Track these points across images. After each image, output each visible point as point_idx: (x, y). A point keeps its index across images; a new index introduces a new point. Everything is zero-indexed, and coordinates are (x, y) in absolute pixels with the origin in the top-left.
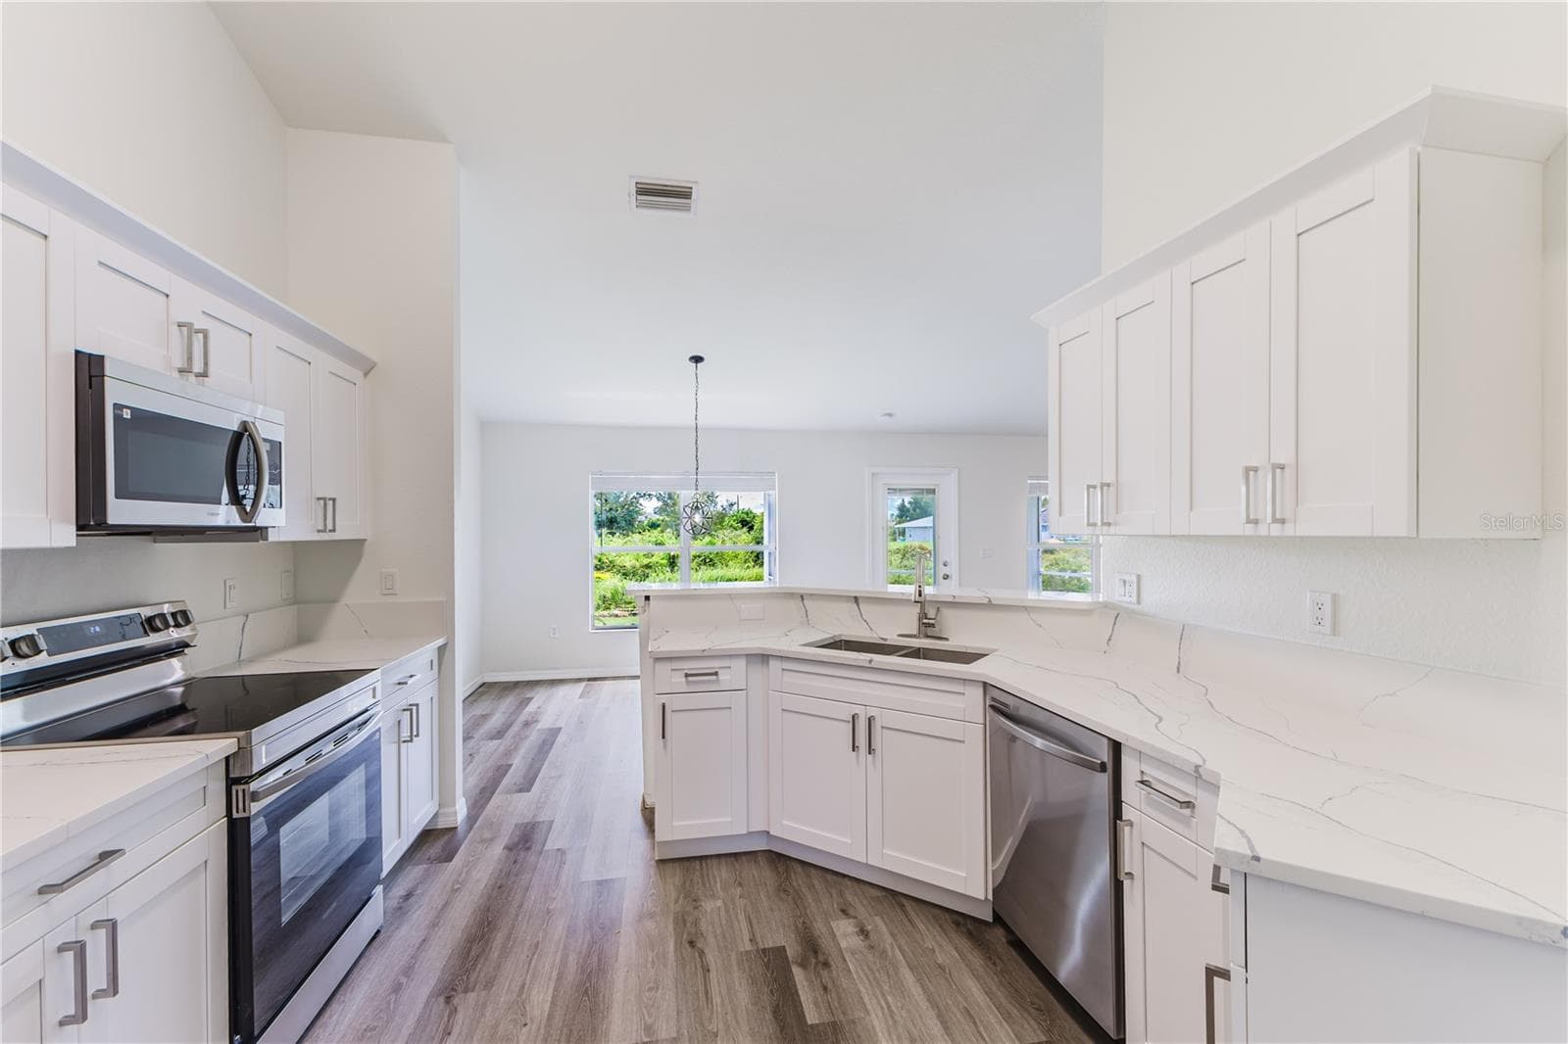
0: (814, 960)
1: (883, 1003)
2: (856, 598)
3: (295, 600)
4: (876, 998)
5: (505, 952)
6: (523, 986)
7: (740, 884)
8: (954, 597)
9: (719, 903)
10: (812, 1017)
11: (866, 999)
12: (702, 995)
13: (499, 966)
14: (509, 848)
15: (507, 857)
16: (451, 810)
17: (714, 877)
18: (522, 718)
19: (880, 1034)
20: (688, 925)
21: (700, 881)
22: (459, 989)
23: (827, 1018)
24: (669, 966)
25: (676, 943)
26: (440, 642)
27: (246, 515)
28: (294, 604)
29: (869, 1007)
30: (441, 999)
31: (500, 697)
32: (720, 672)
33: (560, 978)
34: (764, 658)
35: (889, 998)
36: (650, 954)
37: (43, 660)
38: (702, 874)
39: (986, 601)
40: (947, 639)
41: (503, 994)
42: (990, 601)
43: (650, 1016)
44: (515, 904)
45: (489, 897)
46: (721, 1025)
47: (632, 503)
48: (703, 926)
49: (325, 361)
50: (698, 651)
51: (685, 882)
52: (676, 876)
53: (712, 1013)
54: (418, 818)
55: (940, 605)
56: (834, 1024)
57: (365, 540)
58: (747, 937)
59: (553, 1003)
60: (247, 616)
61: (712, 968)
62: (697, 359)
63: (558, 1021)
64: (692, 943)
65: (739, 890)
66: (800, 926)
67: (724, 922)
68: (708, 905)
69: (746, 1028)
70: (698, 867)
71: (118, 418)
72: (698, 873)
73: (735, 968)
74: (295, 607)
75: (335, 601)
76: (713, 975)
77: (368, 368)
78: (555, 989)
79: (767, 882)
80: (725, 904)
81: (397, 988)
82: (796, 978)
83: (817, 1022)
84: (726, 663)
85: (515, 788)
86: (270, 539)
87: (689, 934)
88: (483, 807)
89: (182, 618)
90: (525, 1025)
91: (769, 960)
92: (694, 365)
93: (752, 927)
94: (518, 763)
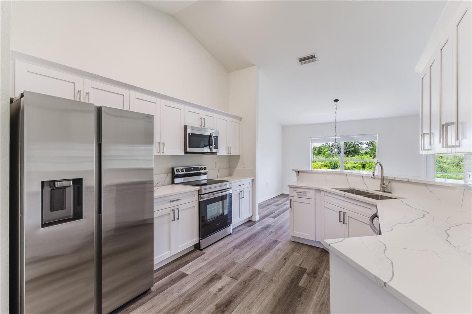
0: (312, 275)
1: (323, 292)
2: (362, 176)
3: (229, 167)
4: (322, 290)
5: (248, 245)
6: (247, 252)
7: (308, 253)
8: (395, 178)
9: (299, 254)
10: (301, 284)
11: (319, 288)
12: (279, 269)
13: (245, 247)
14: (262, 228)
15: (261, 230)
16: (255, 217)
17: (302, 249)
18: (285, 203)
19: (315, 296)
20: (288, 255)
21: (298, 248)
22: (237, 248)
23: (304, 286)
24: (276, 261)
25: (282, 257)
26: (253, 178)
27: (211, 150)
28: (228, 168)
29: (318, 290)
30: (233, 248)
31: (284, 197)
32: (307, 193)
33: (254, 253)
34: (320, 191)
35: (326, 292)
36: (274, 257)
37: (184, 172)
38: (300, 247)
39: (407, 180)
40: (391, 193)
41: (243, 252)
42: (408, 180)
43: (265, 267)
44: (256, 238)
45: (252, 235)
46: (278, 276)
47: (356, 146)
48: (291, 257)
49: (230, 119)
50: (300, 186)
51: (294, 247)
52: (293, 245)
53: (278, 273)
54: (245, 216)
55: (390, 181)
56: (305, 288)
57: (240, 155)
58: (300, 263)
59: (250, 257)
60: (219, 170)
61: (286, 265)
62: (336, 101)
63: (248, 260)
64: (285, 259)
65: (306, 254)
66: (316, 267)
67: (296, 258)
68: (295, 254)
69: (283, 278)
70: (300, 245)
71: (189, 135)
72: (299, 247)
73: (291, 268)
74: (229, 169)
75: (235, 168)
76: (284, 267)
77: (241, 119)
78: (252, 255)
79: (316, 255)
80: (300, 256)
81: (228, 244)
82: (304, 276)
83: (301, 286)
84: (309, 191)
85: (272, 217)
86: (217, 155)
87: (286, 257)
88: (263, 219)
89: (205, 168)
90: (243, 258)
91: (300, 270)
92: (335, 102)
93: (303, 262)
94: (277, 212)
